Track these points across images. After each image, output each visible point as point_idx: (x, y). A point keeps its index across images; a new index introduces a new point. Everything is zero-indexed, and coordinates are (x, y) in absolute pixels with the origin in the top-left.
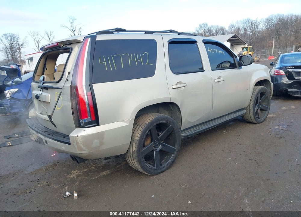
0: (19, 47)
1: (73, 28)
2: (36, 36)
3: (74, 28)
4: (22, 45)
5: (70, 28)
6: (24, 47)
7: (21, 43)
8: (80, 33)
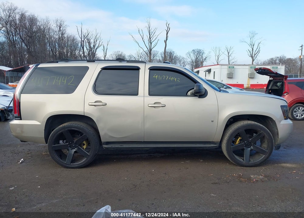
0: (202, 61)
1: (252, 43)
2: (217, 51)
3: (254, 42)
4: (205, 59)
5: (249, 42)
6: (207, 61)
7: (205, 58)
8: (259, 48)
